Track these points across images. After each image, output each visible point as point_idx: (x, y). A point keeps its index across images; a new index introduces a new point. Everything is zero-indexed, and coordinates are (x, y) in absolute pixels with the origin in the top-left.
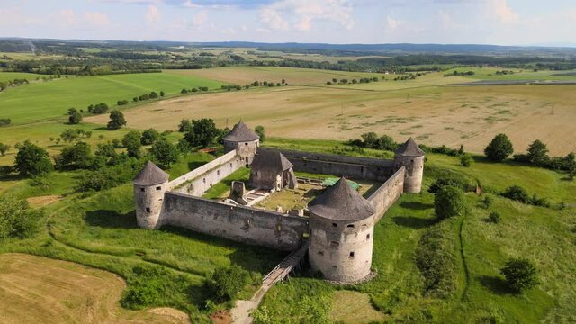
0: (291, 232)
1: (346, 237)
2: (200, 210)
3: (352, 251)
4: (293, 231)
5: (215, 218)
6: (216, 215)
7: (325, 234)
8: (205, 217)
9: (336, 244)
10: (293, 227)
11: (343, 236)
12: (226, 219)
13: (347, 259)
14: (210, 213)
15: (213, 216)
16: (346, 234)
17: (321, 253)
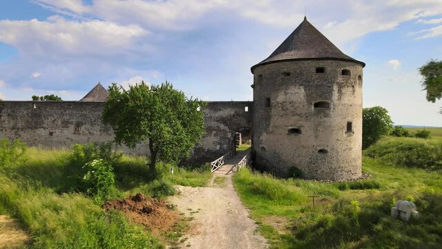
0: (218, 129)
1: (339, 91)
2: (47, 122)
3: (349, 119)
4: (222, 126)
5: (76, 132)
6: (78, 125)
7: (302, 90)
8: (57, 132)
9: (322, 106)
10: (223, 120)
11: (335, 88)
12: (97, 128)
13: (343, 134)
14: (66, 124)
15: (72, 128)
16: (340, 86)
17: (296, 131)
